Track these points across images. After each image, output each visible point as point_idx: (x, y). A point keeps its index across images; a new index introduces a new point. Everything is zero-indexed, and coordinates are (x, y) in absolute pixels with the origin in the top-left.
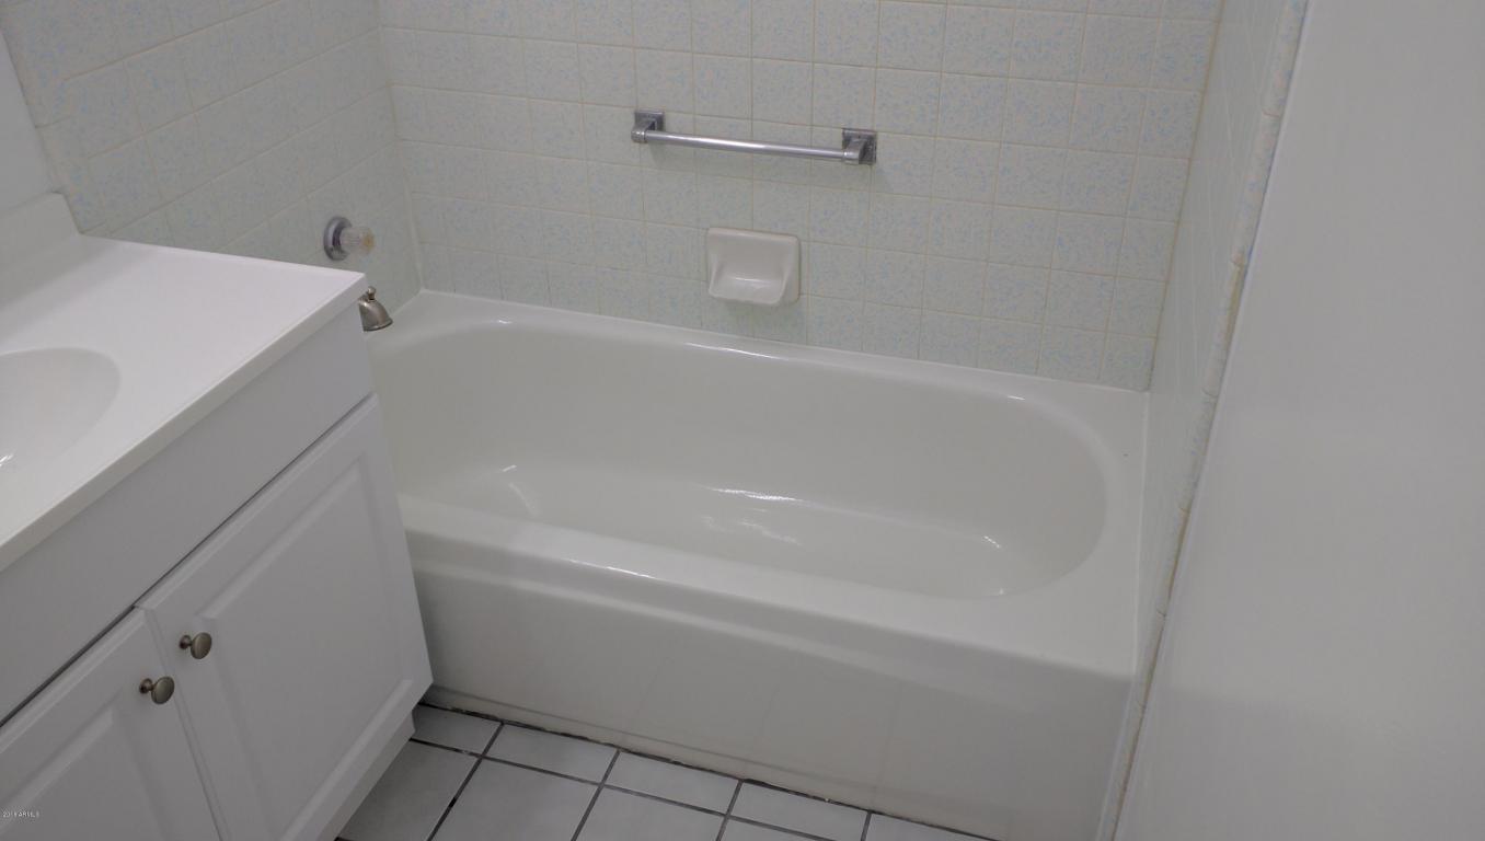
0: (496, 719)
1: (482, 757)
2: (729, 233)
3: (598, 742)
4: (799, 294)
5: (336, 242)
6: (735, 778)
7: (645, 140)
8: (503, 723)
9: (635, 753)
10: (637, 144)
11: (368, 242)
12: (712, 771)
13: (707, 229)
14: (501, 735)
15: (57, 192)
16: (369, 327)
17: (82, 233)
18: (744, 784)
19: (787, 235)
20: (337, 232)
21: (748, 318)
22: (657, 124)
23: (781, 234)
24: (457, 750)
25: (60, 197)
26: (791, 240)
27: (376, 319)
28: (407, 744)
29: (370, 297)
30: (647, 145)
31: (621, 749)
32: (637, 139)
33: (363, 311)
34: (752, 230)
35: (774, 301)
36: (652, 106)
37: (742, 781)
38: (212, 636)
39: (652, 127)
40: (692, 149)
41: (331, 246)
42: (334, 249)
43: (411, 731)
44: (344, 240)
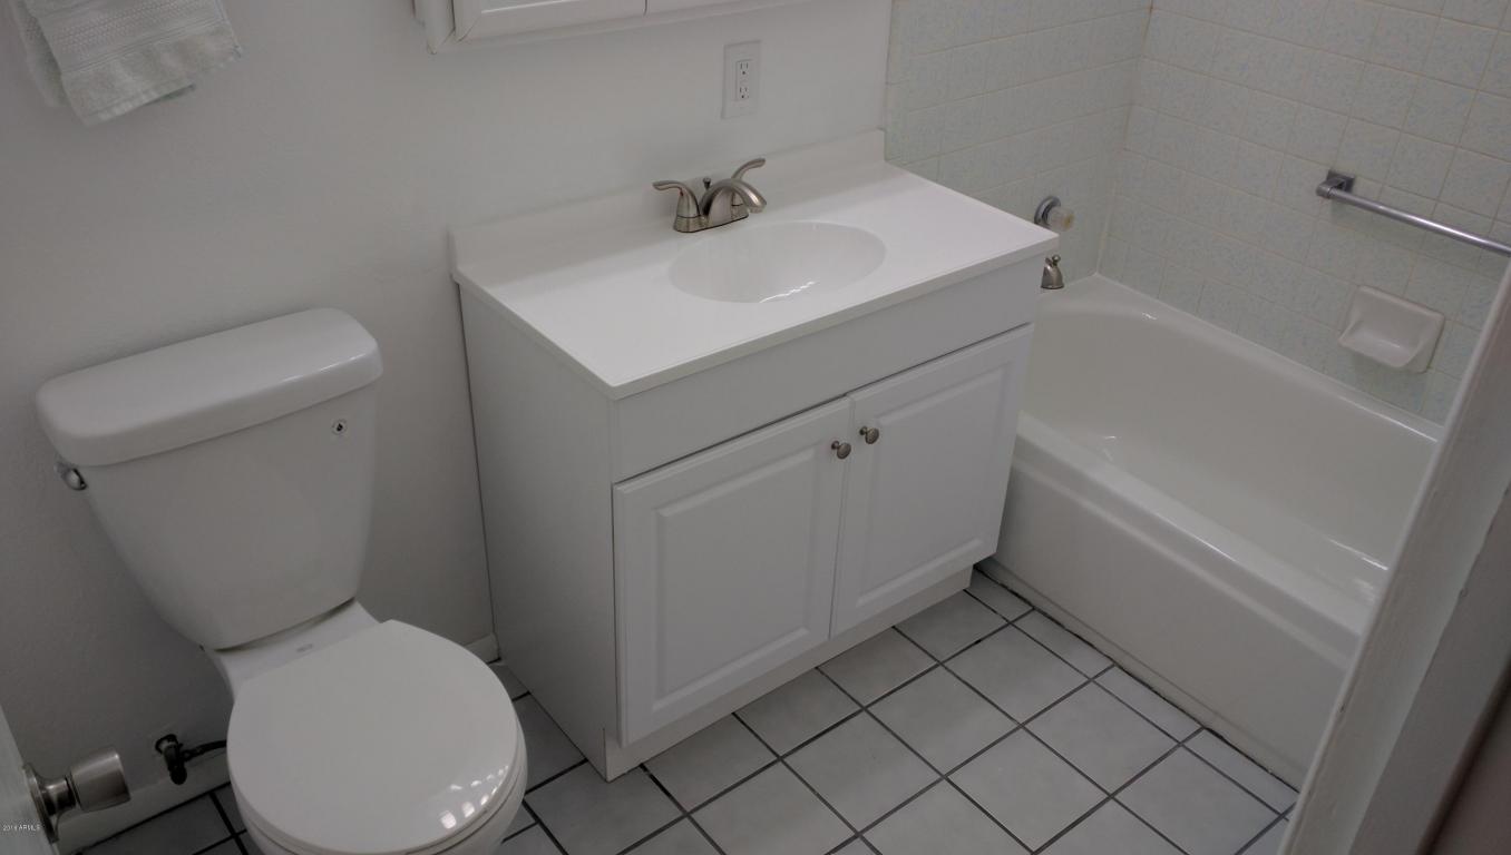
0: (1029, 604)
1: (1010, 623)
2: (1379, 295)
3: (1100, 652)
4: (1428, 367)
5: (1045, 215)
6: (1199, 723)
7: (1328, 196)
8: (1034, 609)
9: (1127, 672)
10: (1321, 198)
11: (1069, 221)
12: (1182, 711)
13: (1359, 286)
14: (1029, 616)
15: (881, 129)
16: (1045, 286)
17: (887, 159)
18: (1204, 731)
19: (1436, 311)
20: (1049, 208)
21: (1370, 374)
22: (1346, 184)
23: (1431, 309)
24: (995, 612)
25: (882, 133)
26: (1437, 317)
27: (1050, 282)
28: (958, 593)
29: (1054, 263)
30: (1330, 201)
31: (1115, 664)
32: (1320, 193)
33: (1046, 272)
34: (1402, 298)
35: (1400, 365)
36: (1345, 168)
37: (1203, 727)
38: (880, 433)
39: (1340, 187)
40: (1370, 213)
41: (1040, 215)
42: (1042, 219)
43: (967, 585)
44: (1051, 216)
